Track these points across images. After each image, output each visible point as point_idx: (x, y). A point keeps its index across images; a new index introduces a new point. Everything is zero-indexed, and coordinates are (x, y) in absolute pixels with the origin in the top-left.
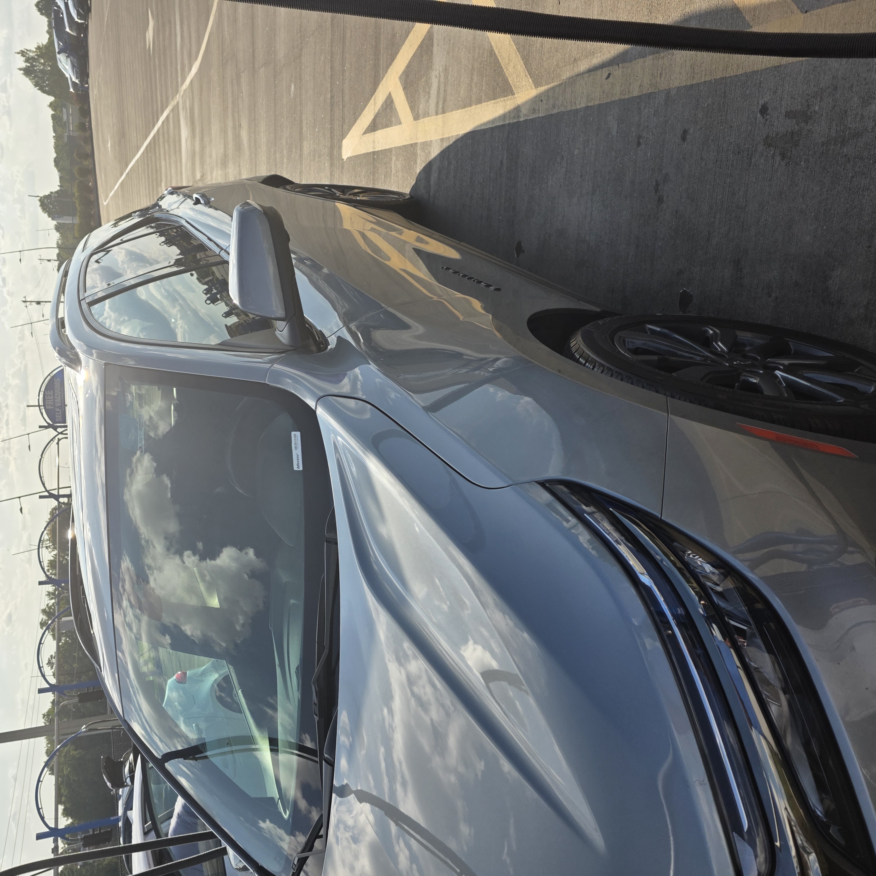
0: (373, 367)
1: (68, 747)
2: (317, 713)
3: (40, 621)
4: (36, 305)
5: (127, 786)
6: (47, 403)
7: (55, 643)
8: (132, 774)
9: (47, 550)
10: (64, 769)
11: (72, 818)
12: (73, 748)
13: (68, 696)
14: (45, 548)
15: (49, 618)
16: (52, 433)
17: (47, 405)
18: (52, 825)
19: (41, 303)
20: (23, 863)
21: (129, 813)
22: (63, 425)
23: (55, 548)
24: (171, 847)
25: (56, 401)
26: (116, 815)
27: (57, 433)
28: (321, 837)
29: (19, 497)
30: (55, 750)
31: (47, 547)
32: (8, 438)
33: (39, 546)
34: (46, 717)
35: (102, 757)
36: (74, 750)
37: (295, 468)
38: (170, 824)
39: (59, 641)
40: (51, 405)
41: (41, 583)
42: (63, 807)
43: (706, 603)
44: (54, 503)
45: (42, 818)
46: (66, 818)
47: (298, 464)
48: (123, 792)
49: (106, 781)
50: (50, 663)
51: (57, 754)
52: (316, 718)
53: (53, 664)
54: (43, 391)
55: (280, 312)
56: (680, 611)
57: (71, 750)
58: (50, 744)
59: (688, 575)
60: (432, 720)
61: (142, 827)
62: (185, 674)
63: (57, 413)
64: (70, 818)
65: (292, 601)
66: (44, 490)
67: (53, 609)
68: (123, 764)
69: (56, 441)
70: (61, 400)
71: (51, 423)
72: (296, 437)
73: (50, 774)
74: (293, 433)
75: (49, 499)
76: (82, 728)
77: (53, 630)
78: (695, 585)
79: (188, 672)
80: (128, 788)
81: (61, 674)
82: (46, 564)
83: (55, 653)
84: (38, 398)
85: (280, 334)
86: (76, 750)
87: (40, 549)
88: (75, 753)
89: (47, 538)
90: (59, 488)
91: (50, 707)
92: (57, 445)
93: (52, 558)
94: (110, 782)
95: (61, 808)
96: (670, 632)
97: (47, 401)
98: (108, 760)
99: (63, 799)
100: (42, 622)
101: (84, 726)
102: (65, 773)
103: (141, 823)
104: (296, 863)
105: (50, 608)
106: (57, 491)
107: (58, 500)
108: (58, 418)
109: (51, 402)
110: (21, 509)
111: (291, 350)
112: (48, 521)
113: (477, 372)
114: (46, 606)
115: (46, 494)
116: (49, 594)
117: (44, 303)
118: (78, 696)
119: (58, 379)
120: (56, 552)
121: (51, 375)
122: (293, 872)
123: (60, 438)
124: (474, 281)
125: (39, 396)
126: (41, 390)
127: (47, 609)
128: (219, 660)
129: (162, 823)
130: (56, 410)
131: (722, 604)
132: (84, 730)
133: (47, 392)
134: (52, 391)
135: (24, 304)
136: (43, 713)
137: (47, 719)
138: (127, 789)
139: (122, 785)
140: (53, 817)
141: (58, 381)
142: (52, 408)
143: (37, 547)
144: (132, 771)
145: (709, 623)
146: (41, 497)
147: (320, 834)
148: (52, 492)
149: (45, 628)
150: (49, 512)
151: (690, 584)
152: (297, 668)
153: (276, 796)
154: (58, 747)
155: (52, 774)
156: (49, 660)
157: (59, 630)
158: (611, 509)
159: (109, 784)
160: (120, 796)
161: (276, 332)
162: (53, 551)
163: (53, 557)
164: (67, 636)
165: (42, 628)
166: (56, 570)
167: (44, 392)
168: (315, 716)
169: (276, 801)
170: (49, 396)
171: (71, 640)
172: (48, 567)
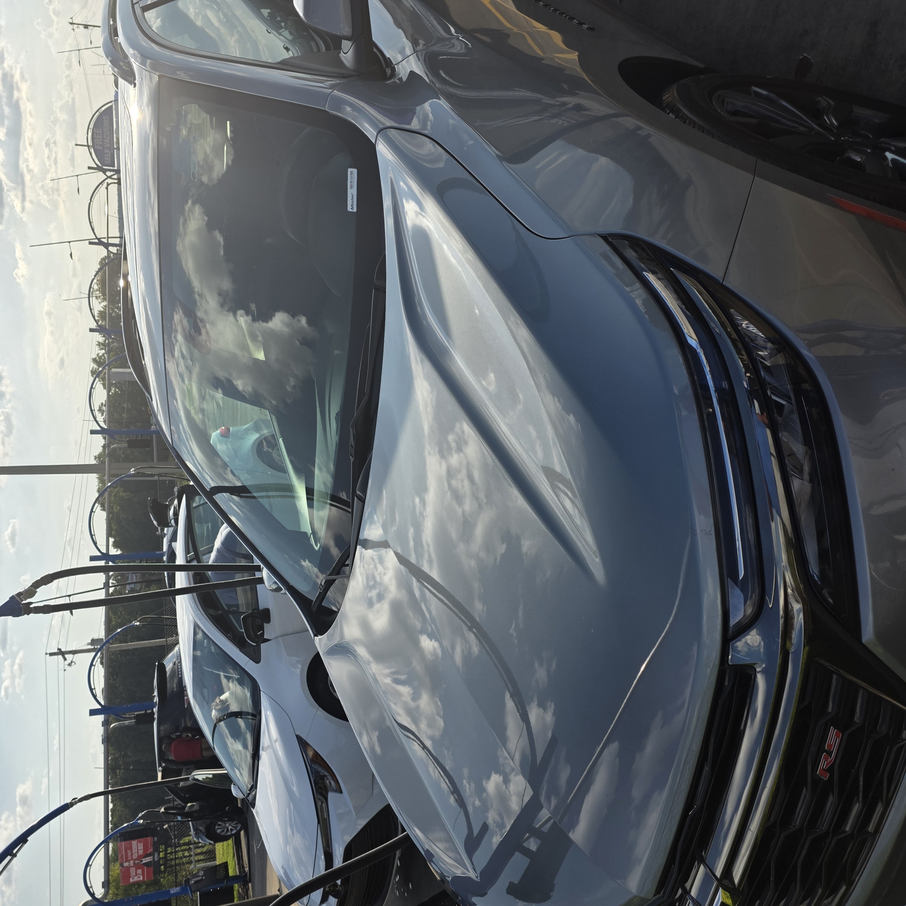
0: (443, 103)
1: (118, 489)
2: (353, 455)
3: (91, 369)
4: (84, 28)
5: (171, 526)
6: (96, 143)
7: (105, 392)
8: (176, 517)
9: (96, 300)
10: (114, 507)
11: (121, 550)
12: (123, 490)
13: (118, 440)
14: (95, 298)
15: (99, 366)
16: (101, 176)
17: (96, 145)
18: (104, 551)
19: (89, 27)
20: (79, 566)
21: (173, 544)
22: (112, 168)
23: (104, 299)
24: (209, 572)
25: (105, 141)
26: (161, 551)
27: (106, 177)
28: (348, 565)
29: (69, 242)
30: (106, 486)
31: (97, 297)
32: (57, 178)
33: (89, 295)
34: (97, 459)
35: (149, 498)
36: (123, 492)
37: (349, 209)
38: (210, 557)
39: (109, 391)
40: (100, 145)
41: (91, 330)
42: (113, 540)
43: (752, 376)
44: (102, 252)
45: (95, 544)
46: (116, 550)
47: (352, 205)
48: (167, 531)
49: (153, 519)
50: (100, 410)
51: (108, 490)
52: (352, 459)
53: (103, 411)
54: (92, 128)
55: (346, 30)
56: (725, 385)
57: (120, 491)
58: (102, 483)
59: (740, 346)
60: (463, 512)
61: (185, 556)
62: (228, 429)
63: (106, 155)
64: (119, 550)
65: (336, 352)
66: (95, 237)
67: (103, 360)
68: (168, 507)
69: (105, 185)
70: (110, 141)
71: (100, 165)
72: (352, 174)
73: (101, 510)
74: (350, 170)
75: (99, 246)
76: (131, 470)
77: (103, 379)
78: (745, 357)
79: (231, 428)
80: (173, 528)
81: (111, 422)
82: (96, 314)
83: (105, 401)
84: (86, 135)
85: (344, 57)
86: (125, 492)
87: (91, 298)
88: (124, 494)
89: (97, 288)
90: (108, 238)
91: (101, 451)
92: (106, 190)
93: (102, 309)
94: (156, 521)
95: (111, 540)
96: (711, 410)
97: (96, 140)
98: (154, 501)
99: (113, 533)
100: (93, 371)
101: (133, 469)
102: (115, 511)
103: (184, 553)
104: (323, 584)
105: (100, 358)
106: (106, 239)
107: (107, 248)
108: (107, 160)
109: (100, 142)
110: (71, 255)
111: (354, 76)
112: (97, 270)
113: (554, 121)
114: (96, 356)
115: (96, 241)
116: (99, 344)
117: (92, 27)
118: (127, 441)
119: (107, 117)
120: (105, 303)
121: (99, 111)
122: (320, 592)
123: (109, 182)
124: (566, 16)
125: (87, 134)
126: (90, 127)
127: (97, 358)
128: (262, 409)
129: (204, 555)
130: (105, 151)
131: (768, 378)
132: (133, 472)
133: (96, 130)
134: (101, 130)
135: (71, 26)
136: (95, 455)
137: (98, 461)
138: (171, 529)
139: (168, 525)
140: (105, 544)
141: (106, 119)
142: (101, 148)
143: (87, 296)
144: (176, 514)
145: (751, 399)
146: (91, 243)
147: (346, 563)
148: (103, 240)
149: (95, 376)
150: (98, 262)
151: (740, 356)
152: (337, 414)
153: (309, 531)
154: (109, 484)
155: (104, 510)
156: (100, 407)
157: (109, 380)
158: (671, 269)
159: (155, 522)
160: (165, 535)
161: (340, 55)
162: (102, 301)
163: (102, 307)
164: (116, 387)
165: (92, 376)
166: (106, 321)
167: (93, 130)
168: (351, 457)
169: (309, 536)
170: (98, 135)
171: (120, 391)
172: (98, 317)
